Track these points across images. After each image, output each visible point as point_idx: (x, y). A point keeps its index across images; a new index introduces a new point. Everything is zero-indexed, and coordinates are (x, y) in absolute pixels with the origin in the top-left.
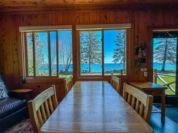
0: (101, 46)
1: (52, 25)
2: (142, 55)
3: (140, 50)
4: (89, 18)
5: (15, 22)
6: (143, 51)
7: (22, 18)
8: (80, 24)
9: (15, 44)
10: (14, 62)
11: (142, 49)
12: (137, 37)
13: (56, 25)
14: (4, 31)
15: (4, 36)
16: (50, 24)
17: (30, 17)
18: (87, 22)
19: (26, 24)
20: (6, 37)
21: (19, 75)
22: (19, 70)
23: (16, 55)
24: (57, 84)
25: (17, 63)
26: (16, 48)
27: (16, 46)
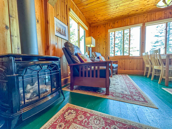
1: (127, 25)
4: (155, 16)
5: (105, 27)
7: (109, 25)
9: (104, 39)
10: (103, 49)
13: (130, 25)
14: (99, 33)
17: (114, 23)
18: (154, 19)
19: (111, 28)
20: (100, 36)
21: (106, 55)
22: (106, 53)
23: (105, 45)
24: (129, 60)
25: (105, 49)
26: (105, 41)
27: (105, 40)
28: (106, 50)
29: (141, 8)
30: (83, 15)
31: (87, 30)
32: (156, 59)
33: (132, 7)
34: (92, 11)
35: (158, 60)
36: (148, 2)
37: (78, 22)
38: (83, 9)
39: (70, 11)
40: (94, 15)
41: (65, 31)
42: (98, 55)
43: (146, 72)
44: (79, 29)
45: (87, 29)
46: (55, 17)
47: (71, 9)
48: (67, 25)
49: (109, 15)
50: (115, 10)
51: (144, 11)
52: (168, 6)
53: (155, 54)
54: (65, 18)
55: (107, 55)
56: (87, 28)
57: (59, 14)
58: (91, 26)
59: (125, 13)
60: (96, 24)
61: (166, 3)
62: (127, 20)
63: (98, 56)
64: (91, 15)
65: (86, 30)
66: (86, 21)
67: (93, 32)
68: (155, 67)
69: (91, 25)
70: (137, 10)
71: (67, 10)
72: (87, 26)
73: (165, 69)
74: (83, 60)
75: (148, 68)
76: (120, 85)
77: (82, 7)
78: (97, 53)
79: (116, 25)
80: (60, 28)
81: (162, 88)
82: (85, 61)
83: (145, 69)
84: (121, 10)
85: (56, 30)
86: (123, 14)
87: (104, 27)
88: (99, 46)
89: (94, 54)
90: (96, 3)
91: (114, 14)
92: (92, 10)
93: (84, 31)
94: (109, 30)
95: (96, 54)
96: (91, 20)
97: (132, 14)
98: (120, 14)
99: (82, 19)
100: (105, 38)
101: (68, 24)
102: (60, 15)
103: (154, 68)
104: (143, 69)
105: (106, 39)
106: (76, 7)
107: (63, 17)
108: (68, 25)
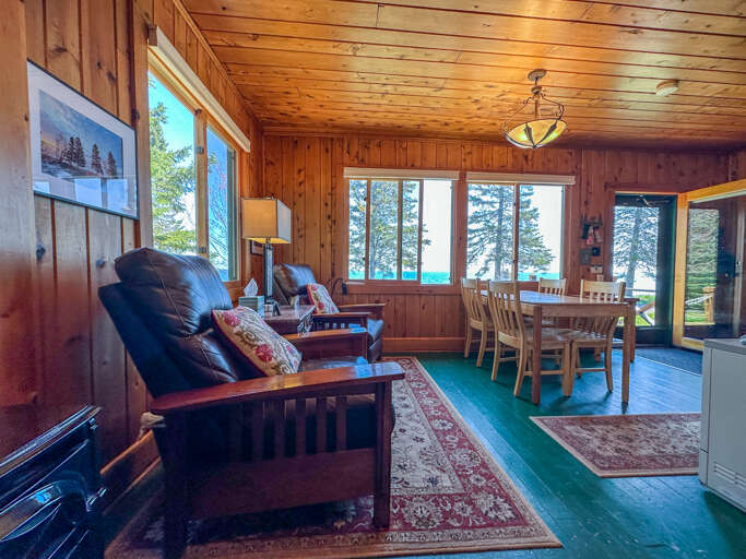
0: (415, 201)
1: (413, 167)
2: (595, 239)
3: (591, 231)
5: (329, 154)
6: (597, 233)
7: (346, 146)
8: (472, 170)
9: (326, 204)
10: (322, 246)
11: (595, 229)
12: (586, 203)
13: (423, 168)
14: (302, 174)
15: (300, 184)
16: (409, 165)
17: (366, 147)
18: (487, 166)
19: (356, 161)
20: (307, 187)
21: (333, 275)
22: (333, 264)
23: (328, 229)
24: (417, 297)
25: (328, 247)
26: (329, 213)
27: (329, 207)
28: (333, 251)
29: (459, 119)
30: (224, 73)
31: (248, 150)
32: (506, 308)
33: (433, 109)
34: (276, 73)
35: (514, 313)
36: (479, 109)
37: (197, 107)
38: (230, 46)
39: (155, 43)
40: (287, 93)
41: (112, 161)
42: (299, 277)
43: (472, 344)
44: (202, 145)
45: (244, 148)
46: (30, 67)
47: (158, 30)
48: (133, 125)
49: (349, 109)
50: (375, 102)
51: (465, 131)
52: (535, 147)
53: (505, 295)
54: (113, 79)
55: (336, 277)
56: (245, 144)
57: (69, 47)
58: (262, 132)
59: (409, 121)
60: (289, 128)
61: (531, 139)
62: (414, 149)
63: (301, 284)
64: (270, 89)
65: (242, 150)
66: (243, 107)
67: (272, 163)
68: (503, 337)
69: (266, 128)
70: (446, 124)
71: (133, 32)
72: (247, 133)
73: (530, 348)
74: (252, 354)
75: (477, 333)
76: (409, 432)
77: (227, 39)
78: (293, 269)
79: (375, 154)
80: (75, 142)
81: (531, 418)
82: (263, 359)
83: (469, 335)
84: (399, 109)
85: (43, 157)
86: (399, 123)
87: (327, 150)
88: (302, 232)
89: (284, 276)
90: (300, 48)
91: (369, 114)
92: (276, 69)
93: (229, 153)
94: (346, 170)
95: (292, 276)
96: (269, 107)
97: (429, 133)
98: (392, 119)
99: (221, 92)
100: (329, 203)
101: (135, 118)
102: (74, 50)
103: (500, 339)
104: (462, 333)
105: (334, 205)
106: (191, 24)
107: (103, 74)
108: (139, 123)
